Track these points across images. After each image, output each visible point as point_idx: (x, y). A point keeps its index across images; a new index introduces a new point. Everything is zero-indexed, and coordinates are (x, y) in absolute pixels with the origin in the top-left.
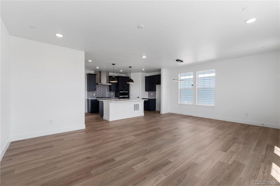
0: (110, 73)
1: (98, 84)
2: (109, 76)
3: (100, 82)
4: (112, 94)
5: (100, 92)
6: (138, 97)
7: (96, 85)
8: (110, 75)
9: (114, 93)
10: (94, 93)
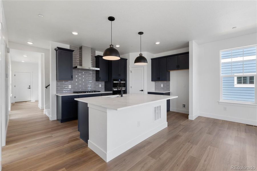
0: (96, 52)
1: (76, 67)
2: (95, 57)
3: (81, 65)
4: (100, 86)
5: (80, 82)
6: (142, 91)
7: (74, 70)
8: (96, 55)
9: (103, 83)
10: (70, 84)
